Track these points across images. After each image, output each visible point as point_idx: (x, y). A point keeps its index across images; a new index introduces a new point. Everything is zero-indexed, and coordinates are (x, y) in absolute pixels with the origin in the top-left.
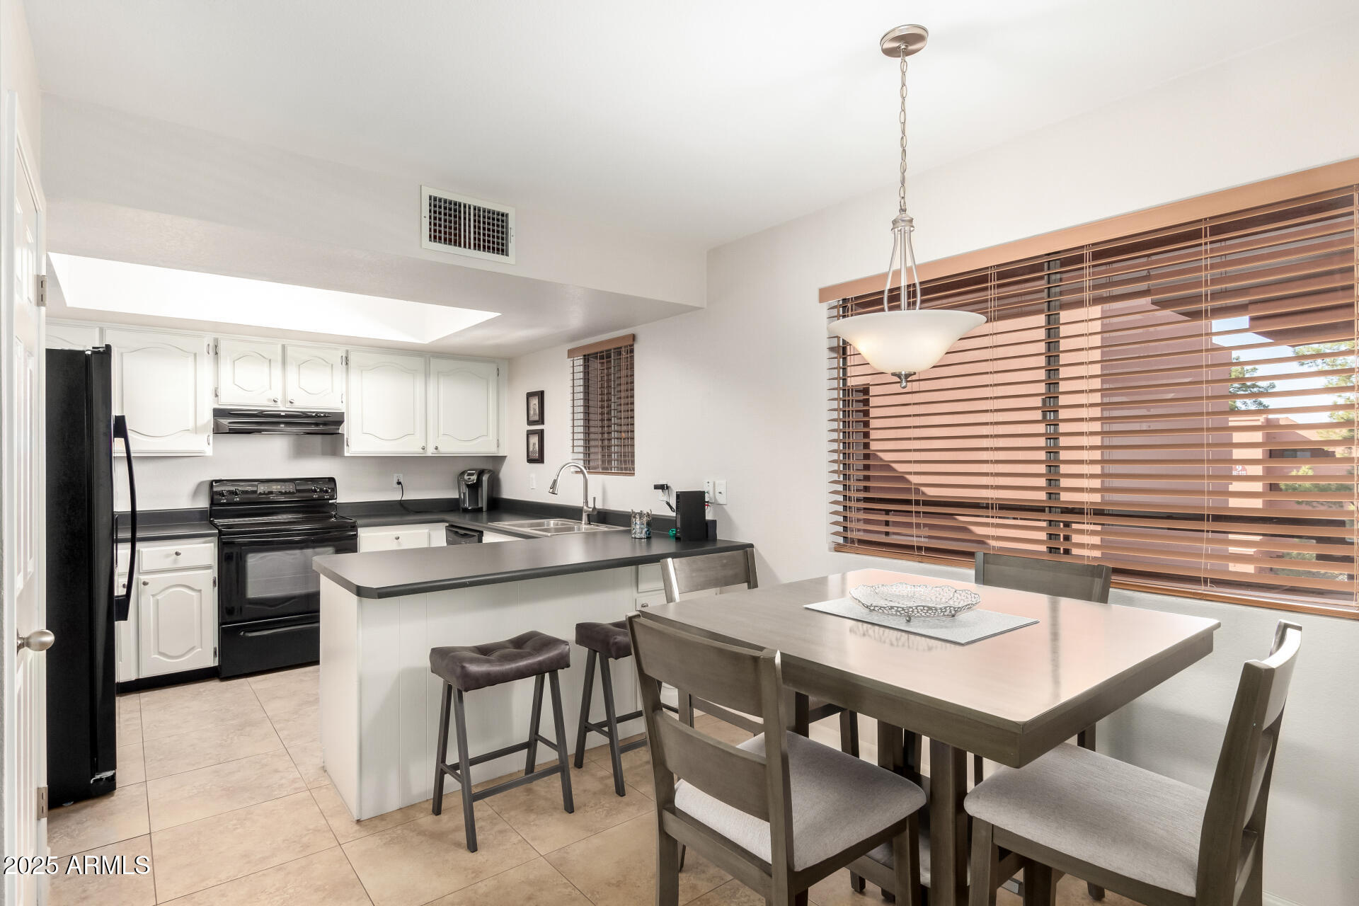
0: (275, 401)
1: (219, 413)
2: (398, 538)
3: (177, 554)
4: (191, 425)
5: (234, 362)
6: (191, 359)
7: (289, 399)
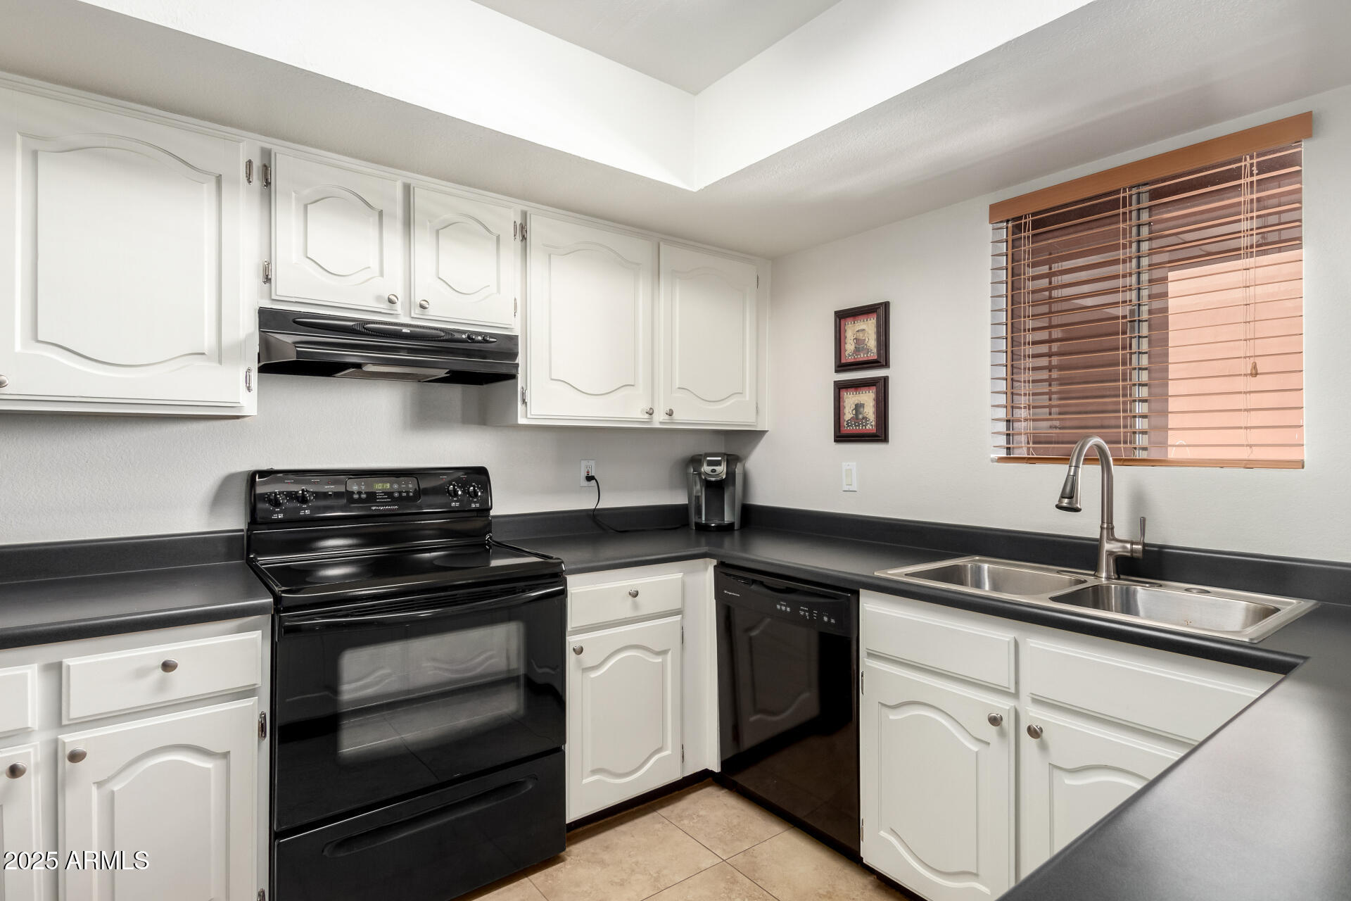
0: (391, 301)
1: (270, 319)
2: (635, 595)
3: (167, 666)
4: (208, 341)
5: (306, 207)
6: (208, 188)
7: (418, 300)
